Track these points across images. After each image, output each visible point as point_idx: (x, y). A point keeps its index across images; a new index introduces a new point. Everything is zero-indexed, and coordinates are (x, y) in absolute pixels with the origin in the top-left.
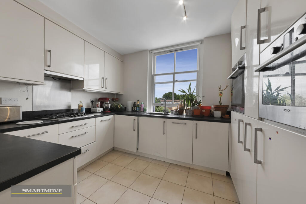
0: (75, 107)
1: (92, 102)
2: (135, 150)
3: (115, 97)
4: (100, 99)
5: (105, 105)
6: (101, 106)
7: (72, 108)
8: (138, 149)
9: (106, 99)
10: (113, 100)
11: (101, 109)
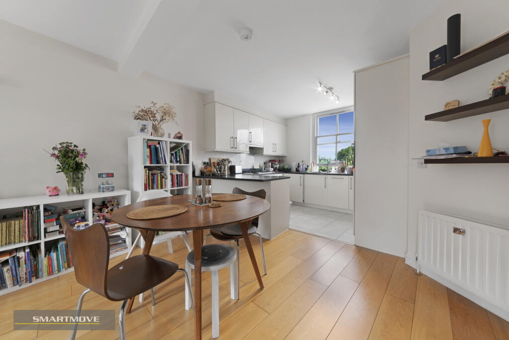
0: (257, 167)
1: (265, 163)
2: (302, 202)
3: (280, 159)
4: (270, 161)
5: (275, 166)
6: (272, 167)
7: (255, 168)
8: (304, 201)
9: (275, 161)
10: (279, 161)
11: (272, 169)
